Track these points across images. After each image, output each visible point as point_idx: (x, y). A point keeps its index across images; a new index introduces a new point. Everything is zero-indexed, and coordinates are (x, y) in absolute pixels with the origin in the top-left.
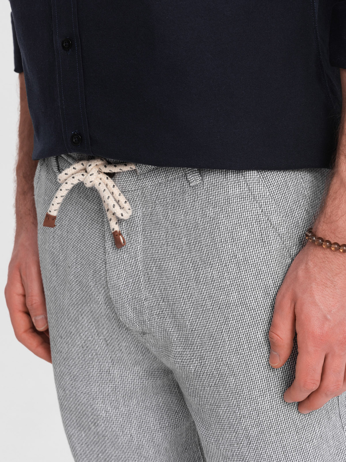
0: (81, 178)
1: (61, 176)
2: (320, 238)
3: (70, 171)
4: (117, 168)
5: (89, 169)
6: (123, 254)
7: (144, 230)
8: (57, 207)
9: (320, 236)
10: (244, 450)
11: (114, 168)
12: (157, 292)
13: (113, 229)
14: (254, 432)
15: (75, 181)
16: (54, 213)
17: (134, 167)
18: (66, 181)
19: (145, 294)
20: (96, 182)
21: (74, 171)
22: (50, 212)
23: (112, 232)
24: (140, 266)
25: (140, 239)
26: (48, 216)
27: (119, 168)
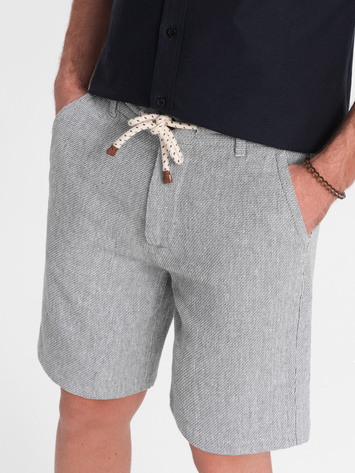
0: (150, 127)
1: (133, 122)
2: (313, 168)
3: (141, 119)
4: (181, 125)
5: (158, 121)
6: (166, 187)
7: (186, 174)
8: (123, 142)
9: (314, 166)
10: (222, 345)
11: (180, 125)
12: (185, 221)
13: (165, 169)
14: (234, 335)
15: (145, 128)
16: (118, 146)
17: (195, 128)
18: (137, 126)
19: (175, 219)
20: (162, 133)
21: (144, 120)
22: (116, 144)
23: (164, 170)
24: (176, 198)
25: (182, 179)
26: (112, 147)
27: (184, 126)
